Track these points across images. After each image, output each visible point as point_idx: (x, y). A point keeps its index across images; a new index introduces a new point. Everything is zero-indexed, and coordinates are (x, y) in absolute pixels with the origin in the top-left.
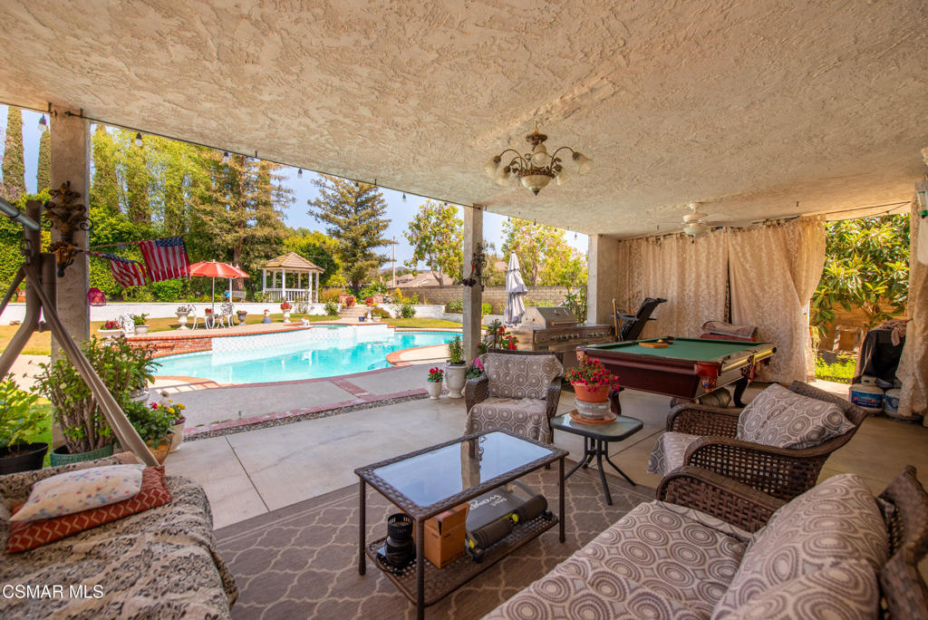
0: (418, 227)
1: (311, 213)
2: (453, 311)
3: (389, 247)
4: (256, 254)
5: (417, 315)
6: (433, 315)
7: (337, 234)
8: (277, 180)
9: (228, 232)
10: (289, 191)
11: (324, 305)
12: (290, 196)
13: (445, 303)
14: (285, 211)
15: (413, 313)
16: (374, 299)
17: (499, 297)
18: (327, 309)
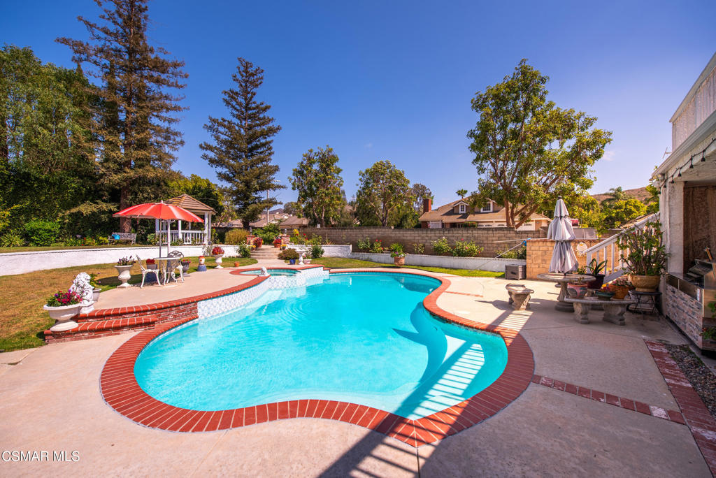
0: (301, 173)
1: (205, 157)
2: (360, 251)
3: (278, 191)
4: (146, 195)
5: (325, 255)
6: (340, 255)
7: (228, 179)
8: (167, 122)
9: (116, 172)
10: (176, 134)
11: (237, 247)
12: (178, 139)
13: (352, 243)
14: (175, 154)
15: (322, 252)
16: (282, 241)
17: (409, 238)
18: (240, 252)
